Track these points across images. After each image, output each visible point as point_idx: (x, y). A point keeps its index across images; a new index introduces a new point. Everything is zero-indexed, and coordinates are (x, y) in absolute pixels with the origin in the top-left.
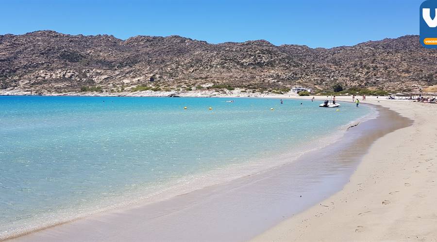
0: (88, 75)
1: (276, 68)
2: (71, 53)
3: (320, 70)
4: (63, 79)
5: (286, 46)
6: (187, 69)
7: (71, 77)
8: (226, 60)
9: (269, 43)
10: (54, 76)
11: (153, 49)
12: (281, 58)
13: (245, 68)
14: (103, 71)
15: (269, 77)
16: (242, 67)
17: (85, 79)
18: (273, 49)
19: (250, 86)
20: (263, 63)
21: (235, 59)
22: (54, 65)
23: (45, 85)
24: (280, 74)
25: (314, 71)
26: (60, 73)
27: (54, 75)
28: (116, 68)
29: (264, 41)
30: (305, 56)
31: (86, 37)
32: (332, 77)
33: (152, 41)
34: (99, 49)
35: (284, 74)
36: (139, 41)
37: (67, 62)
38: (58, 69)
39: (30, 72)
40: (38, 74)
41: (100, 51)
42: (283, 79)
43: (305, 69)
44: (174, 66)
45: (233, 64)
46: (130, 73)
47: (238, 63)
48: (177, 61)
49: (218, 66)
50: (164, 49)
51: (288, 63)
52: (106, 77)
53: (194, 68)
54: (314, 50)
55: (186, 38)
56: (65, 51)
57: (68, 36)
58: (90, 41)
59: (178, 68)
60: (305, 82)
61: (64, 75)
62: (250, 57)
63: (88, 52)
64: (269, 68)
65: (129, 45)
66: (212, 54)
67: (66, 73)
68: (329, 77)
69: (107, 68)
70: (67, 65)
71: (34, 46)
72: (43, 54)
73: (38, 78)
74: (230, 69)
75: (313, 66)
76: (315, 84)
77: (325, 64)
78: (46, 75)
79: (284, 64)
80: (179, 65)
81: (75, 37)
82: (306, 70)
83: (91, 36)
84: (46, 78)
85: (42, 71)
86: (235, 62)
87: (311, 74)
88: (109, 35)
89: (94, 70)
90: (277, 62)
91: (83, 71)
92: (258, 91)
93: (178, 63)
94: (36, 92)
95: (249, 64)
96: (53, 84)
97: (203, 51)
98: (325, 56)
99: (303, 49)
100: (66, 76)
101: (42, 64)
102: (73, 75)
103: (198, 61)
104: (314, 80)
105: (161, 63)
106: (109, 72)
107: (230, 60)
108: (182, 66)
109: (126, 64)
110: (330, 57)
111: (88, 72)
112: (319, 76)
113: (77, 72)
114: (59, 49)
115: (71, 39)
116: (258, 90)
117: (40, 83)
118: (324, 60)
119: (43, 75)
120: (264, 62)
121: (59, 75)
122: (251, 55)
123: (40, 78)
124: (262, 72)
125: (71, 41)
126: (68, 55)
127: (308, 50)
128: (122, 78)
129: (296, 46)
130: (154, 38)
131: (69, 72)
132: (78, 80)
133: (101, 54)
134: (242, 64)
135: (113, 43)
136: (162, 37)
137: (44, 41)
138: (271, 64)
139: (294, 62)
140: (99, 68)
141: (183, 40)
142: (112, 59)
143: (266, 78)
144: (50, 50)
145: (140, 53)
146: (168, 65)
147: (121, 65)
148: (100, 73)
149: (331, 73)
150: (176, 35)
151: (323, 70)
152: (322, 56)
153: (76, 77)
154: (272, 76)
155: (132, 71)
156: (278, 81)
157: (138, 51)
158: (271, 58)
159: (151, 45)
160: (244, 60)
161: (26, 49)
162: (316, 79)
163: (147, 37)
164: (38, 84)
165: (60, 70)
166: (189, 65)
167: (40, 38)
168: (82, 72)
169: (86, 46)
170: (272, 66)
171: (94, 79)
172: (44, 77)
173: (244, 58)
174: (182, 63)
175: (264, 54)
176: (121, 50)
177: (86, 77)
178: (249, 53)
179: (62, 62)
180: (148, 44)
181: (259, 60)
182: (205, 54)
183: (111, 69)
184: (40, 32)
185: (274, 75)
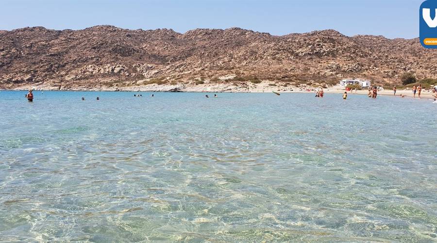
0: (138, 69)
1: (338, 59)
2: (123, 47)
3: (394, 62)
4: (112, 73)
5: (360, 36)
6: (240, 63)
7: (120, 72)
8: (279, 50)
9: (338, 33)
10: (102, 71)
11: (210, 43)
12: (346, 47)
13: (300, 59)
14: (154, 65)
15: (327, 69)
16: (297, 58)
17: (134, 74)
18: (342, 39)
19: (286, 79)
20: (323, 53)
21: (290, 49)
22: (104, 59)
23: (91, 80)
24: (341, 65)
25: (386, 62)
26: (109, 67)
27: (102, 69)
28: (169, 62)
29: (333, 31)
30: (380, 47)
31: (145, 32)
32: (409, 69)
33: (211, 33)
34: (155, 43)
35: (346, 65)
36: (197, 35)
37: (119, 56)
38: (107, 63)
39: (78, 66)
40: (86, 69)
41: (156, 45)
42: (344, 71)
43: (375, 59)
44: (226, 59)
45: (286, 54)
46: (180, 67)
47: (292, 53)
48: (231, 54)
49: (269, 58)
50: (222, 42)
51: (354, 53)
52: (156, 71)
53: (248, 61)
54: (391, 40)
55: (247, 30)
56: (117, 45)
57: (126, 31)
58: (148, 35)
59: (231, 61)
60: (373, 75)
61: (113, 70)
62: (307, 46)
63: (144, 46)
64: (329, 58)
65: (186, 39)
66: (269, 45)
67: (115, 68)
68: (405, 69)
69: (160, 62)
70: (117, 59)
71: (89, 41)
72: (94, 48)
73: (85, 73)
74: (281, 60)
75: (387, 56)
76: (384, 77)
77: (402, 55)
78: (94, 69)
79: (349, 54)
80: (232, 58)
81: (134, 31)
82: (376, 61)
83: (151, 30)
84: (94, 73)
85: (90, 66)
86: (290, 52)
87: (382, 65)
88: (168, 29)
89: (145, 65)
90: (341, 52)
91: (134, 66)
92: (293, 85)
93: (231, 56)
94: (65, 87)
95: (305, 55)
96: (100, 79)
97: (261, 42)
98: (403, 46)
99: (379, 39)
100: (115, 71)
101: (92, 58)
102: (121, 69)
103: (253, 53)
104: (385, 72)
105: (214, 56)
106: (161, 66)
107: (284, 49)
108: (235, 59)
109: (180, 58)
110: (409, 47)
111: (139, 67)
112: (391, 68)
113: (127, 66)
114: (112, 43)
115: (129, 34)
116: (294, 83)
117: (86, 78)
118: (401, 50)
119: (91, 70)
120: (325, 52)
121: (107, 70)
122: (309, 44)
123: (88, 73)
124: (319, 63)
125: (127, 36)
126: (120, 50)
127: (385, 41)
128: (171, 73)
129: (371, 36)
130: (213, 30)
131: (119, 67)
132: (127, 74)
133: (156, 48)
134: (297, 55)
135: (170, 37)
136: (221, 30)
137: (100, 35)
138: (333, 54)
139: (362, 51)
140: (151, 63)
141: (243, 32)
142: (167, 53)
143: (322, 69)
144: (102, 44)
145: (196, 47)
146: (221, 58)
147: (175, 59)
148: (151, 67)
149: (407, 64)
150: (236, 27)
151: (398, 62)
152: (399, 46)
153: (126, 71)
154: (331, 68)
155: (182, 65)
156: (337, 74)
157: (194, 44)
158: (334, 47)
159: (209, 38)
160: (300, 50)
161: (80, 43)
162: (386, 71)
163: (206, 30)
164: (84, 78)
165: (109, 65)
166: (243, 57)
167: (96, 33)
168: (132, 67)
169: (143, 41)
170: (334, 56)
171: (143, 74)
172: (92, 72)
173: (301, 47)
174: (236, 56)
175: (325, 42)
176: (178, 44)
177: (135, 71)
178: (307, 42)
179: (113, 56)
180: (206, 37)
181: (318, 49)
182: (262, 46)
183: (164, 64)
184: (98, 27)
185: (334, 66)
